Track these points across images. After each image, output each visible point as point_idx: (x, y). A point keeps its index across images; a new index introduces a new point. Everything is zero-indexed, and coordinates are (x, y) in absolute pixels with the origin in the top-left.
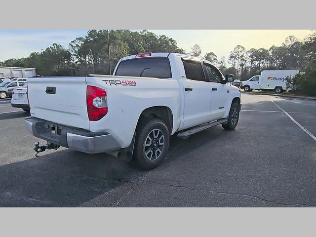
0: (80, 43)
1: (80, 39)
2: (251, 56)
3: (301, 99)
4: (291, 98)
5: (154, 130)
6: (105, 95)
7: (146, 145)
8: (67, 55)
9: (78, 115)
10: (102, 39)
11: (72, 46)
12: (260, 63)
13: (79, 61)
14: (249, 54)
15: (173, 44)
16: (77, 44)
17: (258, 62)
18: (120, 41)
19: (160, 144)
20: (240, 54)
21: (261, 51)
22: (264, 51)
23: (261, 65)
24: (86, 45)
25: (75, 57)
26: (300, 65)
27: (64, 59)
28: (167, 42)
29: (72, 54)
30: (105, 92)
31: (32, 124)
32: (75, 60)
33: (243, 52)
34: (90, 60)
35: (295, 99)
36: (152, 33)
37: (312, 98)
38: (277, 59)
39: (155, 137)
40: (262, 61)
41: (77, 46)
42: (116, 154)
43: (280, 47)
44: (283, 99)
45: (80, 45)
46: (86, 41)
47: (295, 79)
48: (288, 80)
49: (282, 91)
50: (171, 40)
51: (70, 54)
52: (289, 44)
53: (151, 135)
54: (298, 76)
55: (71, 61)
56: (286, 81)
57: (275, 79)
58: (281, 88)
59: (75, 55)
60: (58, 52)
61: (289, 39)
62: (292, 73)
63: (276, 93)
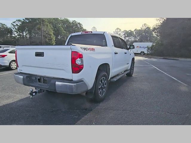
0: (19, 24)
1: (19, 21)
2: (124, 34)
3: (155, 58)
4: (150, 58)
5: (102, 78)
6: (82, 57)
7: (99, 87)
8: (10, 31)
9: (63, 70)
10: (35, 21)
11: (13, 25)
12: (129, 39)
13: (18, 35)
14: (123, 33)
15: (80, 26)
16: (17, 24)
17: (128, 38)
18: (47, 23)
19: (105, 86)
20: (119, 33)
21: (130, 32)
22: (131, 31)
23: (130, 40)
24: (23, 25)
25: (15, 33)
26: (149, 40)
27: (8, 33)
28: (77, 25)
29: (14, 30)
30: (82, 55)
31: (22, 77)
32: (15, 34)
33: (120, 32)
34: (27, 35)
35: (152, 58)
36: (67, 19)
37: (161, 58)
38: (138, 36)
39: (103, 82)
40: (130, 37)
41: (17, 25)
42: (84, 94)
43: (140, 30)
44: (146, 58)
45: (19, 25)
46: (23, 23)
47: (152, 48)
48: (148, 48)
49: (144, 54)
50: (79, 24)
51: (11, 30)
52: (144, 28)
53: (101, 81)
54: (153, 46)
55: (13, 35)
56: (147, 49)
57: (140, 47)
58: (144, 52)
59: (15, 31)
60: (2, 29)
61: (144, 25)
62: (150, 44)
63: (141, 55)
